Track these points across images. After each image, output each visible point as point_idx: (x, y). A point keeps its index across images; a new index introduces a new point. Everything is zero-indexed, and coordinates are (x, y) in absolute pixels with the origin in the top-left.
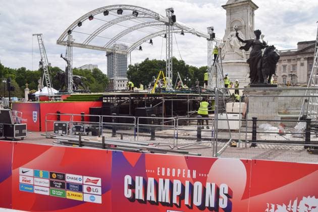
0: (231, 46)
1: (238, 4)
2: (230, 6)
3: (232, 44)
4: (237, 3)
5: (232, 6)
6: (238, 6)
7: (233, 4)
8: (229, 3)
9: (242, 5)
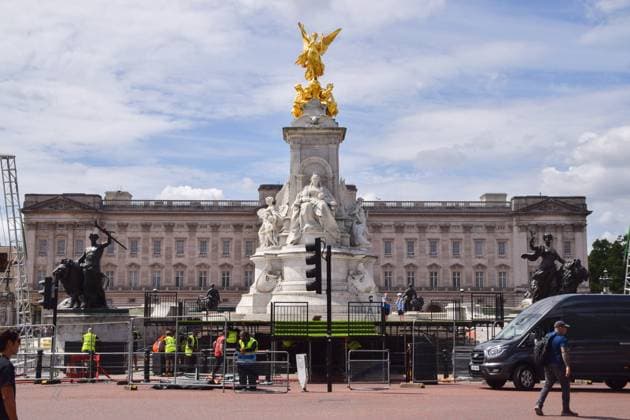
0: (316, 219)
1: (320, 131)
2: (301, 131)
3: (319, 213)
4: (318, 129)
5: (306, 132)
6: (318, 134)
7: (311, 128)
8: (297, 126)
9: (327, 134)
